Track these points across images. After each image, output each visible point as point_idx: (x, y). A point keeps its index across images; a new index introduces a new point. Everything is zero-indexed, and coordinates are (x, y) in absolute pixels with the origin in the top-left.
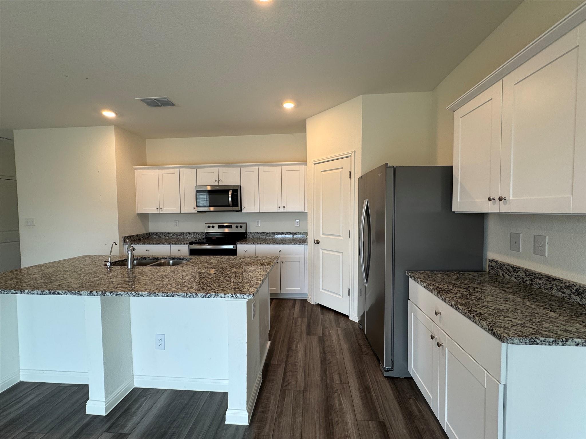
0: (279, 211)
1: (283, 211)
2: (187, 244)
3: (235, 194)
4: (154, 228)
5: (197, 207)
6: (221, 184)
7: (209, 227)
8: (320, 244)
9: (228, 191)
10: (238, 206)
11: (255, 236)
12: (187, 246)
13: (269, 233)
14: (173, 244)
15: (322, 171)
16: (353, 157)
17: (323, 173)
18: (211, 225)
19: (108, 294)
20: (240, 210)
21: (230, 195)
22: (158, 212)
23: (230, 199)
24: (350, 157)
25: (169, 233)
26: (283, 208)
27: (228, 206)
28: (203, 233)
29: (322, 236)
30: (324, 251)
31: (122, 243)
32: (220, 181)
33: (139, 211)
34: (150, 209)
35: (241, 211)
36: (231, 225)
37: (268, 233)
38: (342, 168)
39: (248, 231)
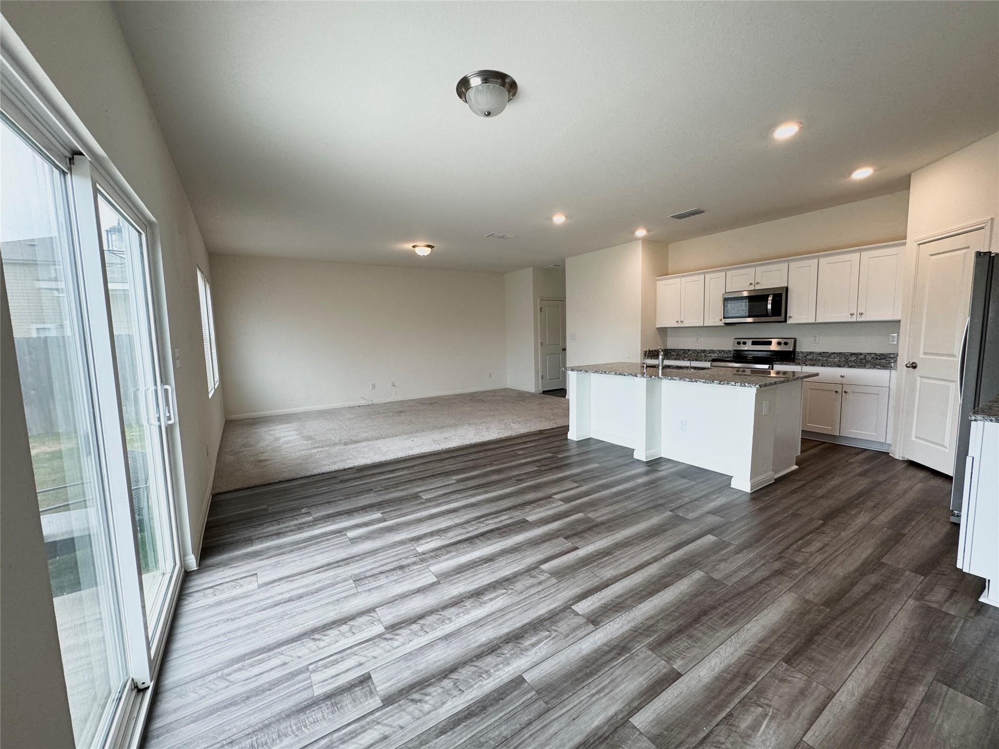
0: (850, 320)
1: (859, 320)
2: (709, 361)
3: (777, 299)
4: (673, 343)
5: (724, 318)
6: (758, 287)
7: (739, 343)
8: (917, 368)
9: (768, 296)
10: (780, 315)
11: (809, 357)
12: (710, 363)
13: (834, 353)
14: (693, 360)
15: (932, 255)
16: (988, 228)
17: (933, 257)
18: (742, 341)
19: (653, 377)
20: (783, 320)
21: (770, 302)
22: (679, 326)
23: (769, 307)
24: (983, 228)
25: (689, 350)
26: (859, 315)
27: (766, 315)
28: (730, 351)
29: (921, 356)
30: (924, 380)
31: (643, 356)
32: (758, 283)
33: (658, 326)
34: (670, 323)
35: (785, 321)
36: (771, 341)
37: (832, 353)
38: (968, 247)
39: (798, 350)
